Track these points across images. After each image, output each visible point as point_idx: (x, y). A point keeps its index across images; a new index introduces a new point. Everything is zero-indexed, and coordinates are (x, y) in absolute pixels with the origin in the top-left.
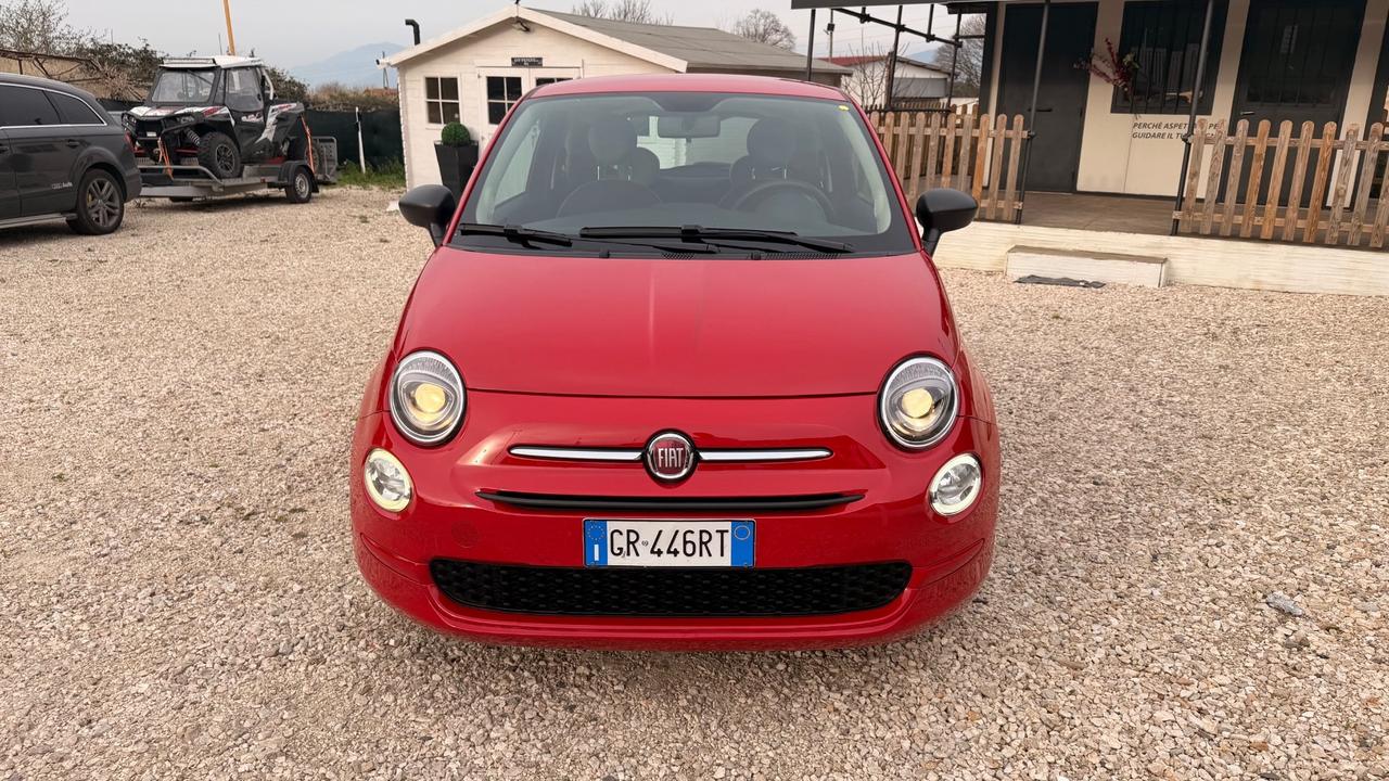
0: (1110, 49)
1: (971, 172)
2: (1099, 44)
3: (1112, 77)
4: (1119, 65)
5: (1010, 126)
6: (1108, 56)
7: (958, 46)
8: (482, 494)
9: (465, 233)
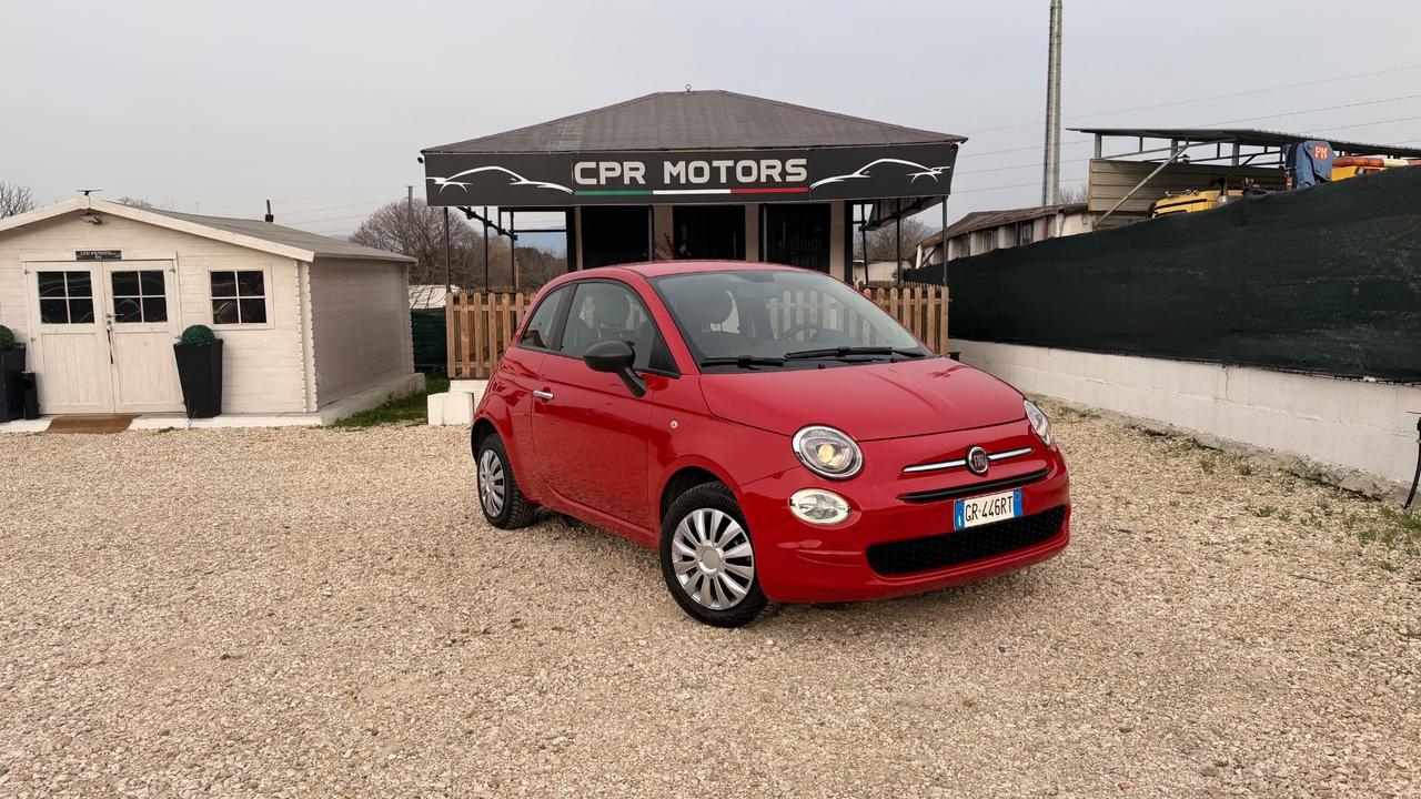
0: (668, 241)
6: (668, 247)
7: (514, 238)
8: (899, 497)
9: (704, 365)
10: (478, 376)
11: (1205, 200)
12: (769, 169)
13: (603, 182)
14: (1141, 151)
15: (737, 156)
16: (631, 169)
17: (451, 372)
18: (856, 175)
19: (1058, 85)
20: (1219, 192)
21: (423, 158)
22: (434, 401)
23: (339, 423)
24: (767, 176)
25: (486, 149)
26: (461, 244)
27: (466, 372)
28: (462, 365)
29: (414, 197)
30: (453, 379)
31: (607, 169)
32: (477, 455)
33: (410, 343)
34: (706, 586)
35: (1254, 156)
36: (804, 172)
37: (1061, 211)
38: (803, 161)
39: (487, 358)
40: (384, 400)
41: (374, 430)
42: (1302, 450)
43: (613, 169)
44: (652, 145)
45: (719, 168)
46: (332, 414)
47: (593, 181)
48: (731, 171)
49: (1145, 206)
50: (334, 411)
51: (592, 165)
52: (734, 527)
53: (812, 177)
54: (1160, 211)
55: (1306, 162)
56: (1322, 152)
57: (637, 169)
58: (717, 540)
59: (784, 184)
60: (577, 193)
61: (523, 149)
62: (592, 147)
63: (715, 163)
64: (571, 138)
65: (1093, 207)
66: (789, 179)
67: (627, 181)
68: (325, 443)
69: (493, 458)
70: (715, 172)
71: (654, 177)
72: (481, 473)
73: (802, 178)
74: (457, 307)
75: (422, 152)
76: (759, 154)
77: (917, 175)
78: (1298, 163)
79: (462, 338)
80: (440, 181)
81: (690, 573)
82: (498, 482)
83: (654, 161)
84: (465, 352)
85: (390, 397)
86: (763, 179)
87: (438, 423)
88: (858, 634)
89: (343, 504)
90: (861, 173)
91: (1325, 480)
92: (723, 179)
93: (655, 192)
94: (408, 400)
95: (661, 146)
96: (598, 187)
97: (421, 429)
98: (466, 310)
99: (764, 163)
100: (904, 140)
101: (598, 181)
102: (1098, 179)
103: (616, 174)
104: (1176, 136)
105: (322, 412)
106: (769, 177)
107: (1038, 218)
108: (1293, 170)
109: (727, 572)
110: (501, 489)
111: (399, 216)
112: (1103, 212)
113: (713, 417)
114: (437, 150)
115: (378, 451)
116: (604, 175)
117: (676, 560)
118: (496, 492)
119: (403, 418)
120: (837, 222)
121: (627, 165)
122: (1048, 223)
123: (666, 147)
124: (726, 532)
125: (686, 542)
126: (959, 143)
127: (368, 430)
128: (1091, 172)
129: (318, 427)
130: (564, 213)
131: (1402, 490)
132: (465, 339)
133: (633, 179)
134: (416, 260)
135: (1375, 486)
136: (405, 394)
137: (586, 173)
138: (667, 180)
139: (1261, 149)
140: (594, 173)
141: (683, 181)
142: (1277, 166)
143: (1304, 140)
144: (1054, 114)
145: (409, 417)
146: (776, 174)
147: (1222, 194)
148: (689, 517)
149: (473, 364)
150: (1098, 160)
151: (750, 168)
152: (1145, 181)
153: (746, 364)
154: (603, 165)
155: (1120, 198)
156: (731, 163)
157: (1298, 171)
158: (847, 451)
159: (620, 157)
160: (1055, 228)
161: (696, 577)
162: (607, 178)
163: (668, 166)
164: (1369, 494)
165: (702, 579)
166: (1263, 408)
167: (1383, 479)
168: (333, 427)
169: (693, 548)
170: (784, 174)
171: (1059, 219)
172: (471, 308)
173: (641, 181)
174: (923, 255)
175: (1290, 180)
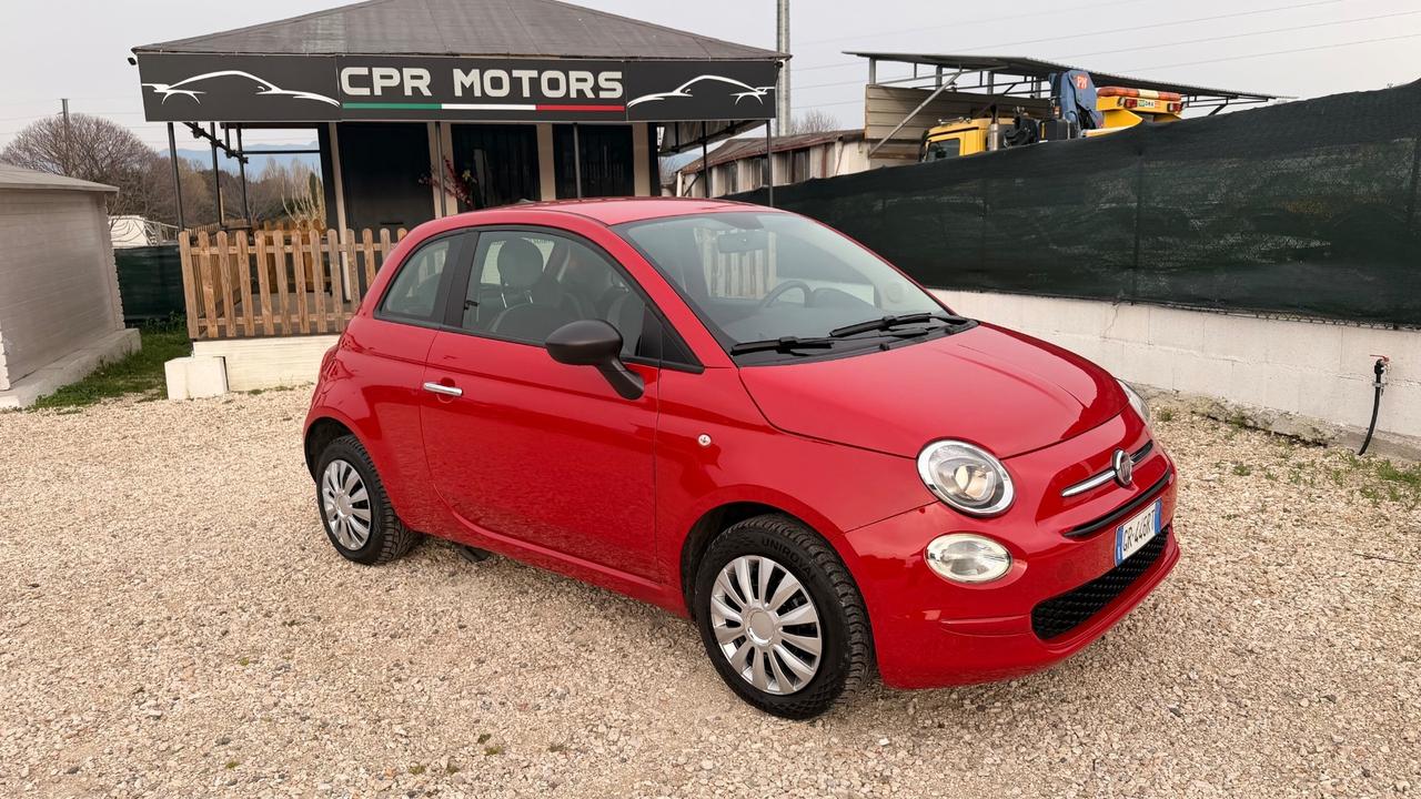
0: (448, 165)
1: (328, 287)
2: (436, 159)
3: (453, 191)
4: (458, 178)
5: (359, 240)
6: (447, 171)
7: (243, 161)
8: (1062, 532)
9: (735, 353)
10: (229, 335)
11: (977, 128)
12: (579, 83)
13: (378, 92)
14: (915, 78)
15: (541, 65)
16: (413, 77)
17: (193, 331)
18: (677, 93)
19: (787, 9)
20: (990, 120)
21: (135, 58)
22: (174, 369)
23: (42, 403)
24: (578, 91)
25: (221, 48)
26: (138, 167)
27: (213, 330)
28: (207, 322)
29: (71, 111)
30: (196, 340)
31: (382, 77)
32: (316, 465)
33: (117, 292)
34: (759, 659)
35: (1014, 84)
36: (619, 87)
37: (840, 139)
38: (618, 75)
39: (239, 312)
40: (93, 368)
41: (96, 410)
42: (1217, 393)
43: (390, 77)
44: (434, 47)
45: (521, 78)
46: (31, 391)
47: (365, 91)
48: (535, 83)
49: (917, 134)
50: (33, 386)
51: (364, 71)
52: (790, 583)
53: (630, 92)
54: (934, 139)
55: (1069, 92)
56: (1083, 82)
57: (421, 77)
58: (769, 597)
59: (598, 101)
60: (345, 106)
61: (271, 49)
62: (361, 48)
63: (516, 73)
64: (330, 37)
65: (870, 135)
66: (603, 95)
67: (408, 92)
68: (34, 434)
69: (348, 471)
70: (516, 83)
71: (442, 87)
72: (326, 490)
73: (618, 94)
74: (195, 250)
75: (134, 50)
76: (567, 64)
77: (741, 95)
78: (1063, 92)
79: (205, 288)
80: (161, 88)
81: (739, 642)
82: (360, 505)
83: (441, 67)
84: (210, 306)
85: (102, 362)
86: (573, 95)
87: (183, 397)
88: (981, 708)
89: (105, 534)
90: (683, 91)
91: (1251, 423)
92: (526, 93)
93: (445, 106)
94: (127, 365)
95: (447, 51)
96: (372, 98)
97: (159, 404)
98: (207, 253)
99: (573, 75)
100: (727, 55)
101: (372, 91)
102: (879, 106)
103: (395, 82)
104: (941, 62)
105: (17, 390)
106: (580, 92)
107: (815, 146)
108: (1058, 99)
109: (785, 643)
110: (366, 514)
111: (56, 135)
112: (879, 140)
113: (770, 429)
114: (155, 48)
115: (115, 441)
116: (378, 84)
117: (718, 624)
118: (354, 516)
119: (128, 390)
120: (640, 148)
121: (407, 72)
122: (826, 151)
123: (454, 51)
124: (779, 590)
125: (729, 602)
126: (783, 61)
127: (89, 411)
128: (868, 98)
129: (16, 410)
130: (316, 131)
131: (1352, 436)
132: (208, 290)
133: (416, 90)
134: (117, 189)
135: (1315, 430)
136: (119, 357)
137: (355, 81)
138: (458, 92)
139: (1021, 78)
140: (366, 81)
141: (478, 93)
142: (1028, 96)
143: (1067, 69)
144: (784, 40)
145: (137, 389)
146: (587, 88)
147: (993, 122)
148: (729, 566)
149: (222, 321)
150: (873, 86)
151: (557, 80)
152: (920, 108)
153: (787, 347)
154: (377, 72)
155: (897, 126)
156: (534, 74)
157: (1062, 100)
158: (990, 474)
159: (400, 62)
160: (834, 155)
161: (745, 648)
162: (383, 88)
163: (458, 74)
164: (1308, 439)
165: (752, 651)
166: (1166, 348)
167: (1322, 422)
168: (36, 409)
169: (738, 609)
170: (596, 88)
171: (838, 147)
172: (215, 250)
173: (427, 92)
174: (684, 183)
175: (1057, 109)
